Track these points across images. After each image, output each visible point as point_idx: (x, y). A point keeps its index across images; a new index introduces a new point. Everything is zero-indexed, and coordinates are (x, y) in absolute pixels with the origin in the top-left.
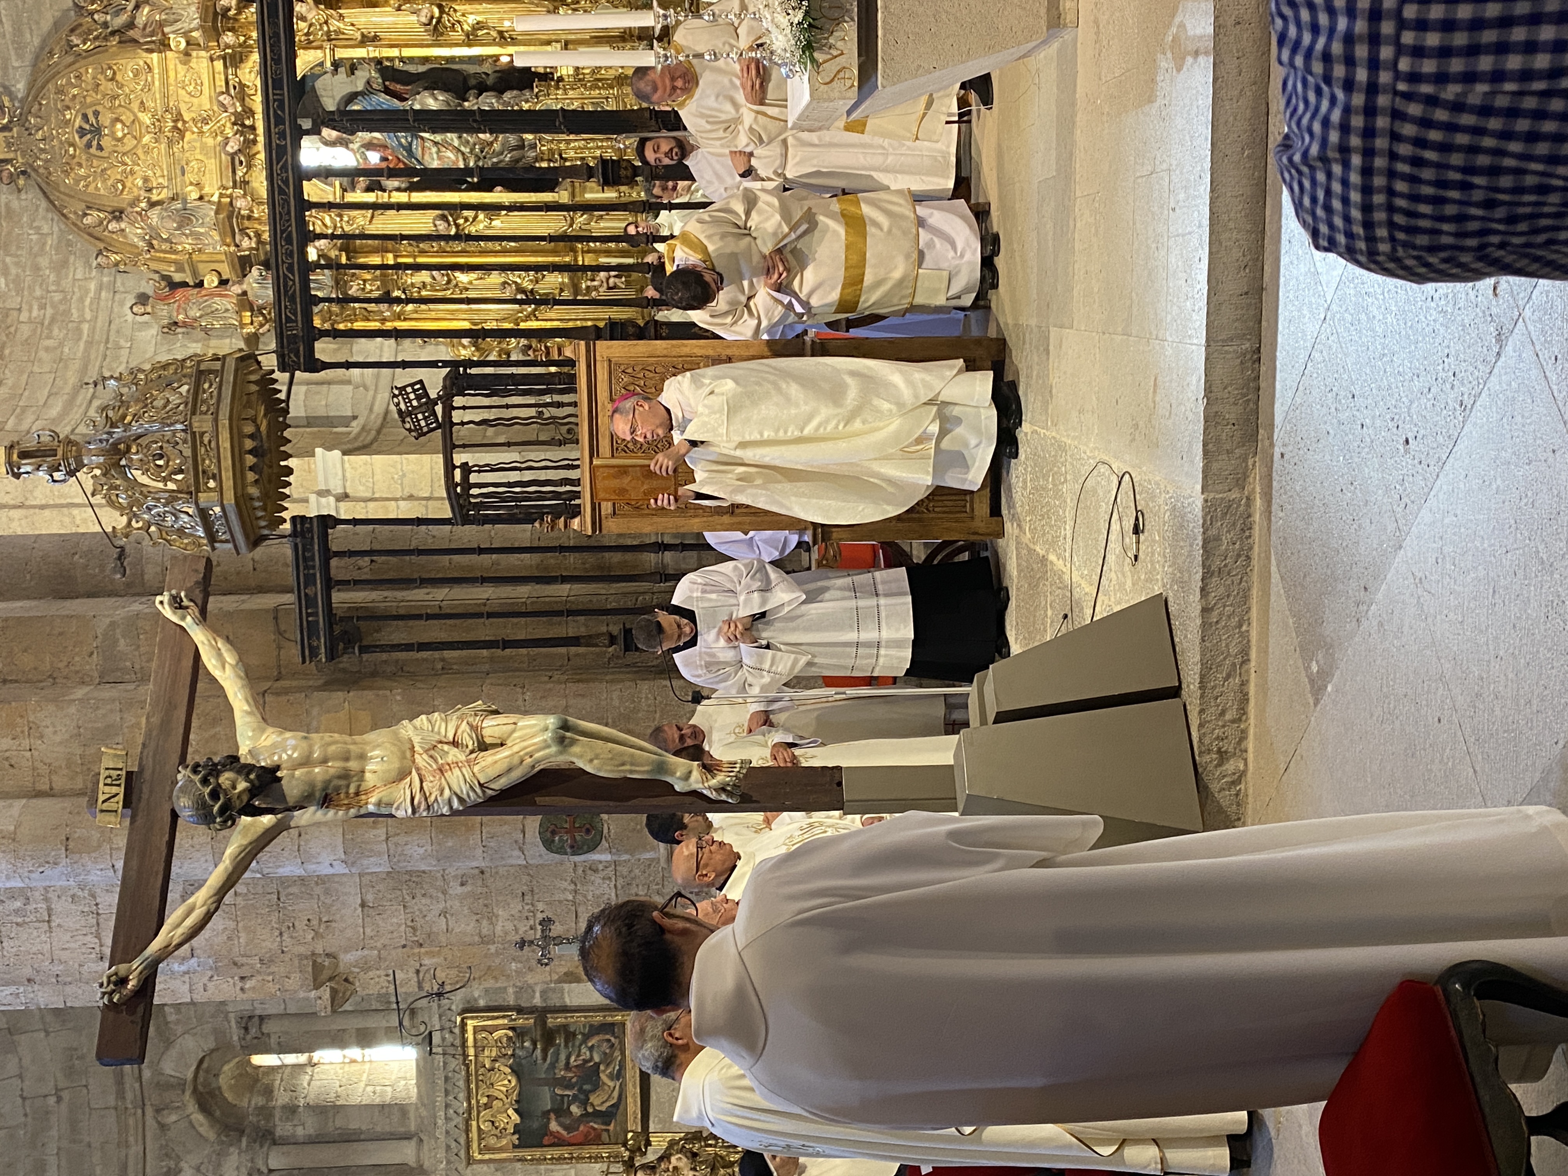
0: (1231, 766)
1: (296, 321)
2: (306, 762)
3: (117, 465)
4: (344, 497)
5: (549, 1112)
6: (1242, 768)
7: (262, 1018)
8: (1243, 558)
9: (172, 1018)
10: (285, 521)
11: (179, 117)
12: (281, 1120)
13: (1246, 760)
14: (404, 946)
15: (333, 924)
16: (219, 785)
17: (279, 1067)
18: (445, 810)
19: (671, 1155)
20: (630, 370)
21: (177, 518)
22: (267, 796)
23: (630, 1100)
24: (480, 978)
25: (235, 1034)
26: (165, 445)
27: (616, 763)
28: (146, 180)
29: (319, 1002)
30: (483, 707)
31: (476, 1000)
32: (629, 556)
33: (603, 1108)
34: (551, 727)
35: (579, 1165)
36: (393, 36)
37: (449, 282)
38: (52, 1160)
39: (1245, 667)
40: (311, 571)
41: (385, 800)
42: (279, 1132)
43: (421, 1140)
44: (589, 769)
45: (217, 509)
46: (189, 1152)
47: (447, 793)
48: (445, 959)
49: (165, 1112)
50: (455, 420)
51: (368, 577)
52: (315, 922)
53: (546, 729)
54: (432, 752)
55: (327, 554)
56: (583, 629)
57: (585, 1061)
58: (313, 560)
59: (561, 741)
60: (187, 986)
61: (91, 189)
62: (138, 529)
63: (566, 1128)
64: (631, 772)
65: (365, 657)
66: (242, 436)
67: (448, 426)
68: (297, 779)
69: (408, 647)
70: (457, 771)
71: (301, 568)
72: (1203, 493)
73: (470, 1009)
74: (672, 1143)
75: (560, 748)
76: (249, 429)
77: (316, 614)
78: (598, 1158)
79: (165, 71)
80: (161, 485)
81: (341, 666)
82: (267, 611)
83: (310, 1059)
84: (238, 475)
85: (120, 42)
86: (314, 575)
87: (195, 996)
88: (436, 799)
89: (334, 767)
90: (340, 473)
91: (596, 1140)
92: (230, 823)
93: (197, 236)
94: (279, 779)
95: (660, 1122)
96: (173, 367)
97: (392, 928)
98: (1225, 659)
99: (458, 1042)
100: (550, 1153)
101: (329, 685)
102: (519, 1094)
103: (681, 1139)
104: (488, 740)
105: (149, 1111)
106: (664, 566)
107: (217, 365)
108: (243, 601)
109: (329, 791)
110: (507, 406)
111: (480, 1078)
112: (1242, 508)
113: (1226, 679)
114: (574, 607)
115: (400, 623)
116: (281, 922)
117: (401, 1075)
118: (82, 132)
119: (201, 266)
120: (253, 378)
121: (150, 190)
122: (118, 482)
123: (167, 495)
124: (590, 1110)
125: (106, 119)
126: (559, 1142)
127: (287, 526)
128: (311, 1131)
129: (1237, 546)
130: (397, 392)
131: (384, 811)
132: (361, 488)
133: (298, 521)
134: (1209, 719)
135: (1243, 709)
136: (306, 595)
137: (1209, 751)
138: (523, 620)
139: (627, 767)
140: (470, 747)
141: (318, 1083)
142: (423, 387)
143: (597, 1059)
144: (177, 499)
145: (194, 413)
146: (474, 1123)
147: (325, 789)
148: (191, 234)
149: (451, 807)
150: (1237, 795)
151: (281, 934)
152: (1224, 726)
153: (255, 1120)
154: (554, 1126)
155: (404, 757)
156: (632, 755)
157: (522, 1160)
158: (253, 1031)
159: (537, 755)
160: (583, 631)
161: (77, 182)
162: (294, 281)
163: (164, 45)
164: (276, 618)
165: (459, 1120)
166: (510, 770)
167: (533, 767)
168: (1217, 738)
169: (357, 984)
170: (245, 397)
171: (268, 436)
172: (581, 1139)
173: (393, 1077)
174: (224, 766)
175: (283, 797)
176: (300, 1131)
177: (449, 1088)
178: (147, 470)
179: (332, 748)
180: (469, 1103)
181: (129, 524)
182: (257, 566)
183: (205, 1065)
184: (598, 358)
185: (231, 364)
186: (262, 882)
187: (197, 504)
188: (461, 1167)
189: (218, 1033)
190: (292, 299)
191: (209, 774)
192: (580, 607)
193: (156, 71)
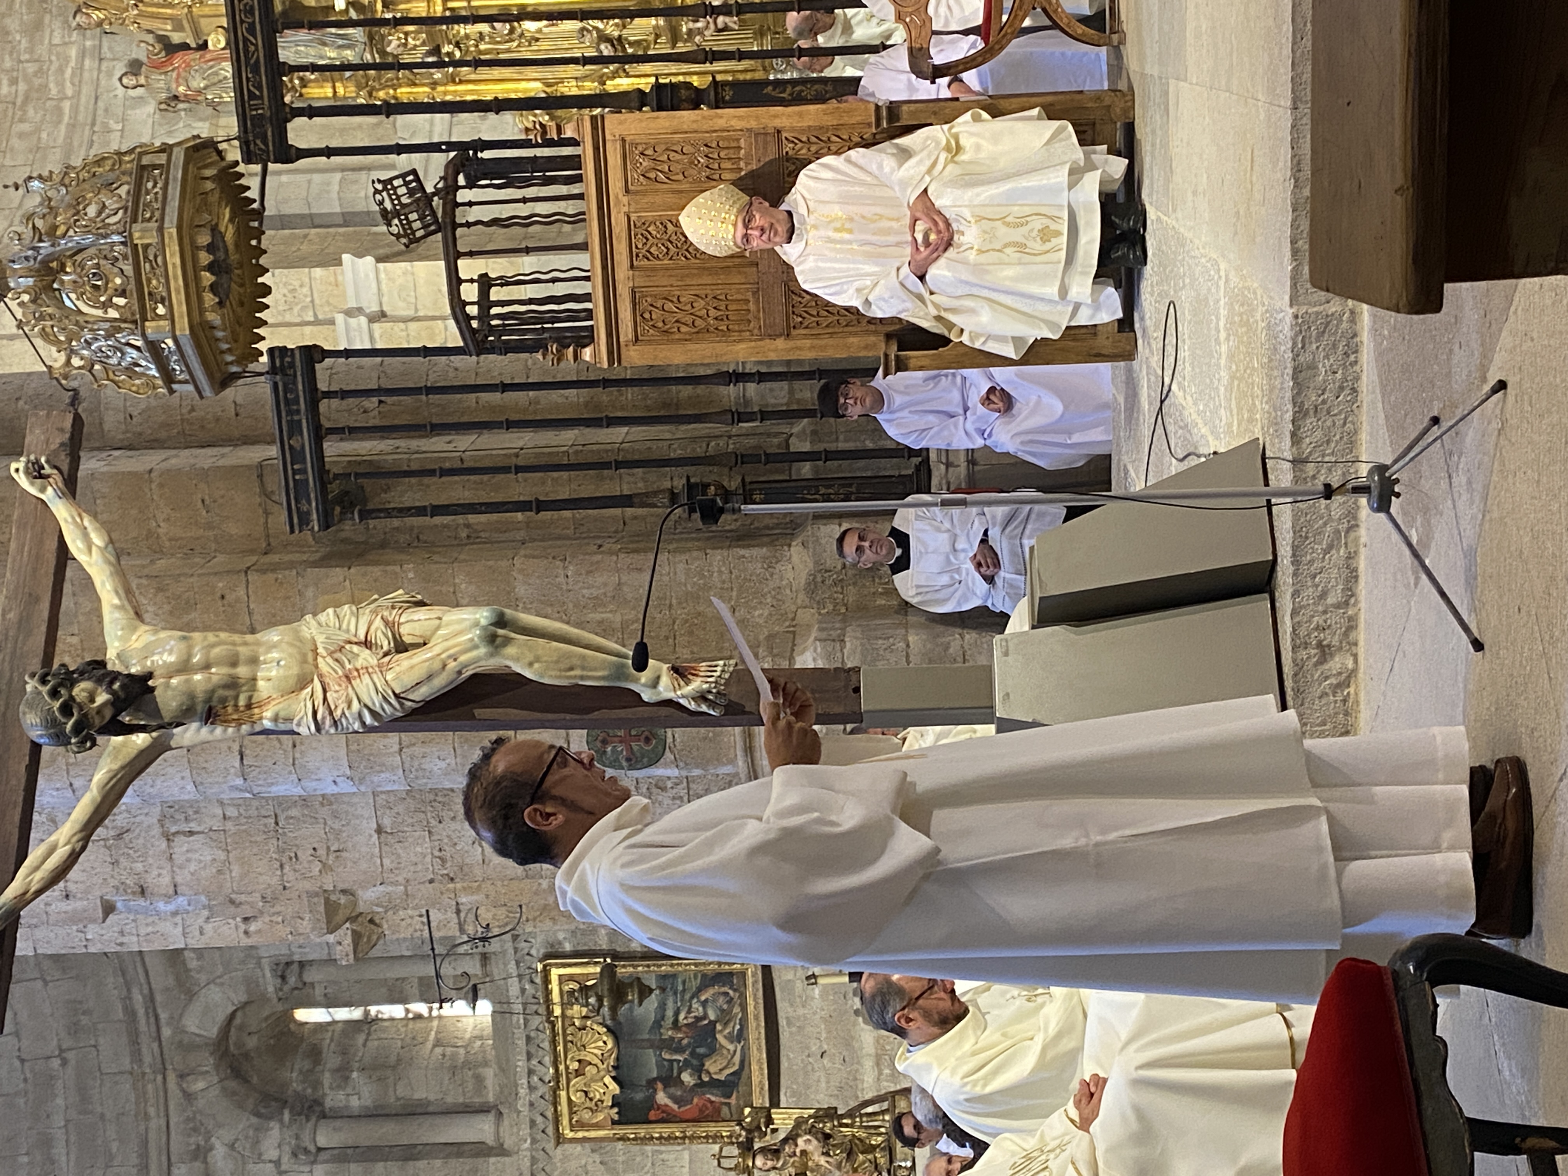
0: (1338, 663)
1: (261, 98)
2: (184, 667)
3: (49, 288)
4: (382, 315)
5: (655, 1080)
6: (1350, 665)
7: (302, 964)
8: (1347, 391)
9: (193, 964)
10: (262, 354)
12: (331, 1088)
13: (1355, 656)
14: (431, 881)
15: (344, 854)
16: (72, 698)
17: (329, 1024)
18: (357, 726)
19: (798, 1135)
20: (650, 152)
21: (123, 354)
22: (138, 710)
23: (754, 1067)
24: (535, 919)
25: (270, 984)
26: (103, 262)
27: (562, 666)
29: (339, 948)
30: (406, 598)
31: (560, 943)
32: (701, 389)
33: (722, 1077)
34: (484, 622)
35: (694, 1147)
37: (512, 31)
38: (60, 1135)
39: (1352, 535)
40: (296, 418)
41: (282, 714)
42: (328, 1103)
43: (500, 1114)
44: (528, 674)
45: (170, 342)
46: (220, 1126)
47: (356, 705)
48: (487, 896)
49: (189, 1078)
50: (458, 220)
51: (377, 422)
52: (322, 852)
53: (476, 624)
54: (338, 655)
55: (314, 396)
56: (641, 485)
57: (698, 1019)
58: (298, 403)
59: (492, 640)
60: (180, 929)
62: (80, 368)
63: (676, 1100)
64: (582, 678)
65: (372, 523)
66: (196, 248)
67: (449, 228)
68: (174, 689)
69: (421, 511)
70: (366, 678)
71: (284, 414)
72: (1291, 306)
73: (554, 954)
74: (799, 1122)
75: (491, 649)
76: (204, 239)
77: (304, 471)
78: (716, 1138)
80: (99, 313)
81: (343, 535)
82: (248, 467)
83: (367, 1013)
84: (194, 298)
86: (300, 421)
87: (189, 941)
88: (343, 713)
89: (218, 673)
90: (374, 285)
91: (711, 1115)
92: (88, 744)
94: (152, 690)
95: (794, 1094)
96: (110, 162)
97: (414, 859)
98: (1325, 524)
99: (540, 994)
100: (657, 1130)
101: (326, 561)
102: (617, 1059)
103: (810, 1117)
104: (407, 639)
105: (172, 1077)
106: (747, 402)
107: (162, 159)
108: (223, 456)
109: (213, 704)
110: (524, 200)
111: (569, 1038)
112: (1344, 325)
113: (1326, 552)
114: (629, 457)
115: (413, 480)
116: (280, 851)
117: (476, 1033)
119: (203, 22)
120: (209, 172)
122: (50, 310)
123: (107, 325)
124: (706, 1079)
126: (668, 1118)
127: (264, 359)
128: (369, 1103)
129: (1339, 376)
130: (379, 187)
131: (282, 727)
132: (401, 304)
133: (277, 353)
134: (1304, 603)
135: (1350, 590)
136: (291, 447)
137: (1306, 645)
138: (565, 475)
139: (577, 672)
140: (386, 648)
141: (376, 1043)
142: (417, 179)
143: (712, 1016)
144: (120, 330)
145: (134, 220)
146: (563, 1094)
147: (209, 700)
149: (363, 723)
150: (1345, 701)
151: (282, 866)
152: (1325, 612)
153: (300, 1088)
154: (661, 1098)
155: (304, 661)
156: (583, 657)
157: (623, 1139)
158: (292, 980)
159: (463, 658)
160: (641, 487)
162: (256, 45)
164: (260, 476)
165: (543, 1089)
166: (430, 677)
167: (460, 673)
168: (1317, 628)
169: (385, 926)
170: (198, 199)
171: (237, 245)
172: (695, 1114)
173: (468, 1036)
174: (82, 673)
175: (156, 712)
176: (355, 1102)
177: (533, 1051)
178: (82, 294)
179: (216, 651)
180: (557, 1069)
181: (68, 362)
182: (241, 411)
183: (238, 1021)
184: (608, 137)
185: (179, 156)
186: (255, 803)
187: (144, 335)
188: (550, 1146)
189: (251, 983)
190: (256, 70)
191: (61, 684)
192: (636, 457)
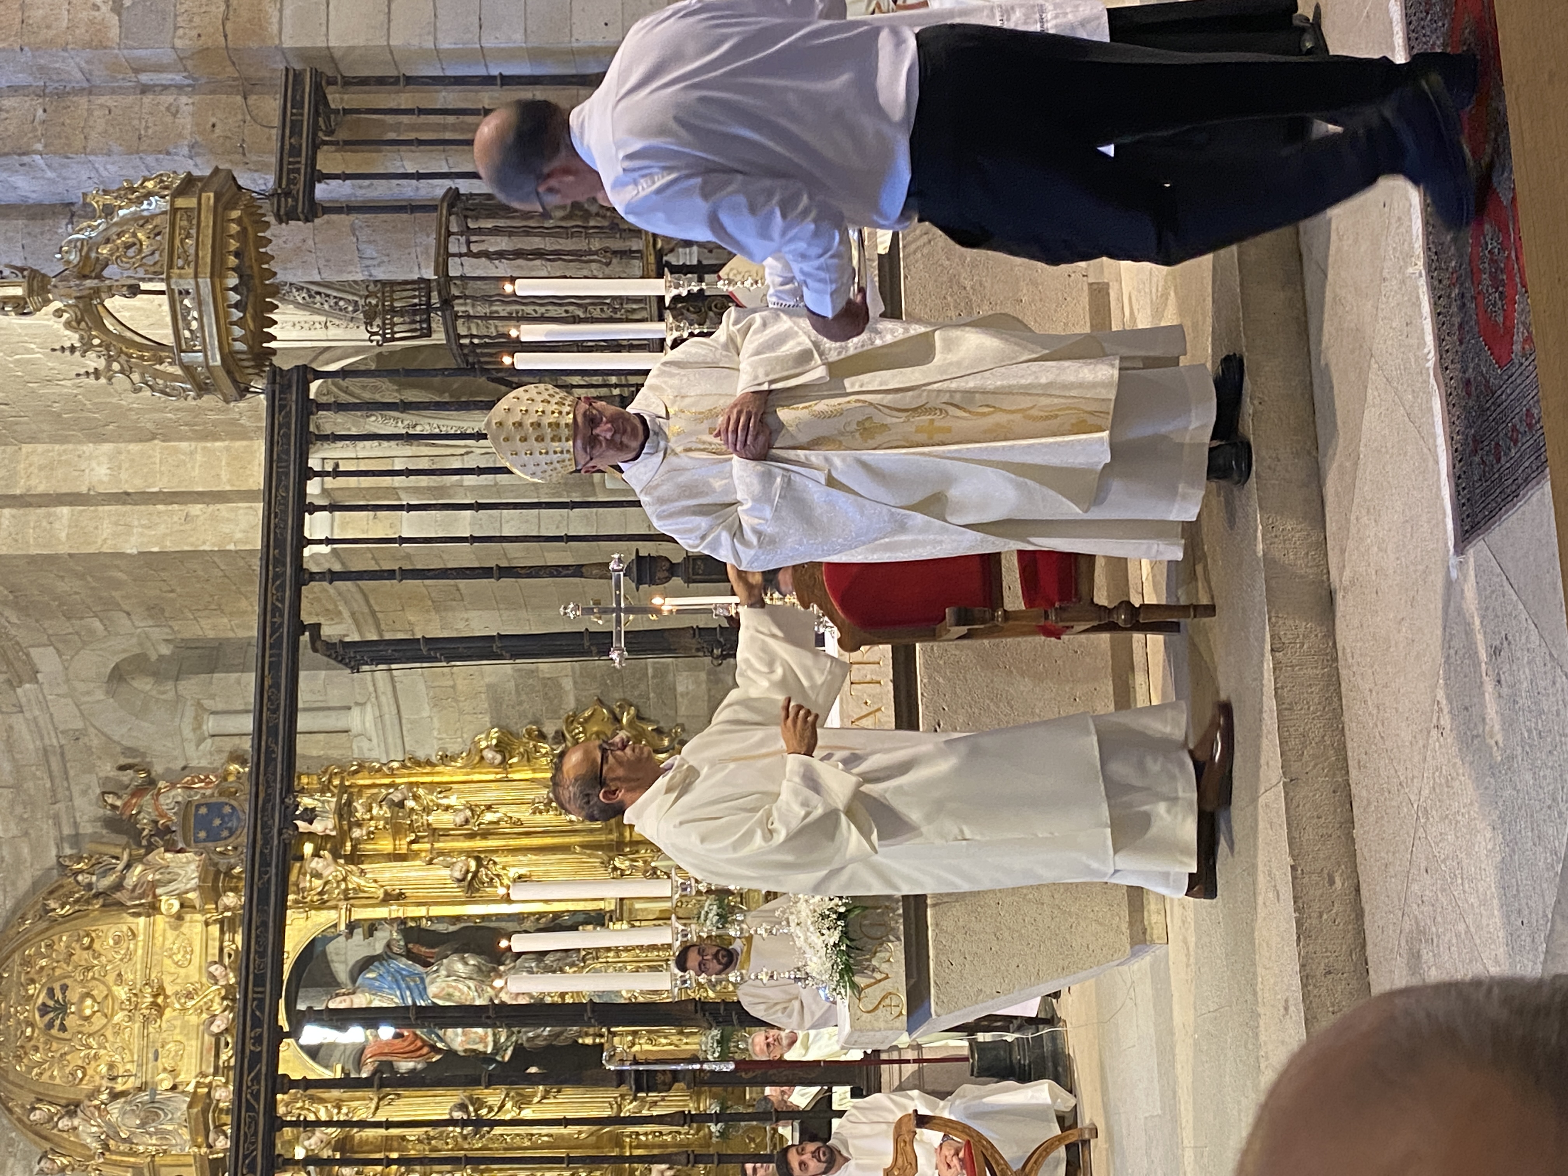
11: (160, 991)
28: (111, 1066)
36: (422, 893)
61: (45, 1078)
79: (151, 936)
85: (103, 906)
93: (162, 1135)
118: (44, 1010)
121: (113, 1079)
125: (73, 995)
148: (157, 1132)
161: (30, 1069)
163: (153, 908)
193: (141, 938)
